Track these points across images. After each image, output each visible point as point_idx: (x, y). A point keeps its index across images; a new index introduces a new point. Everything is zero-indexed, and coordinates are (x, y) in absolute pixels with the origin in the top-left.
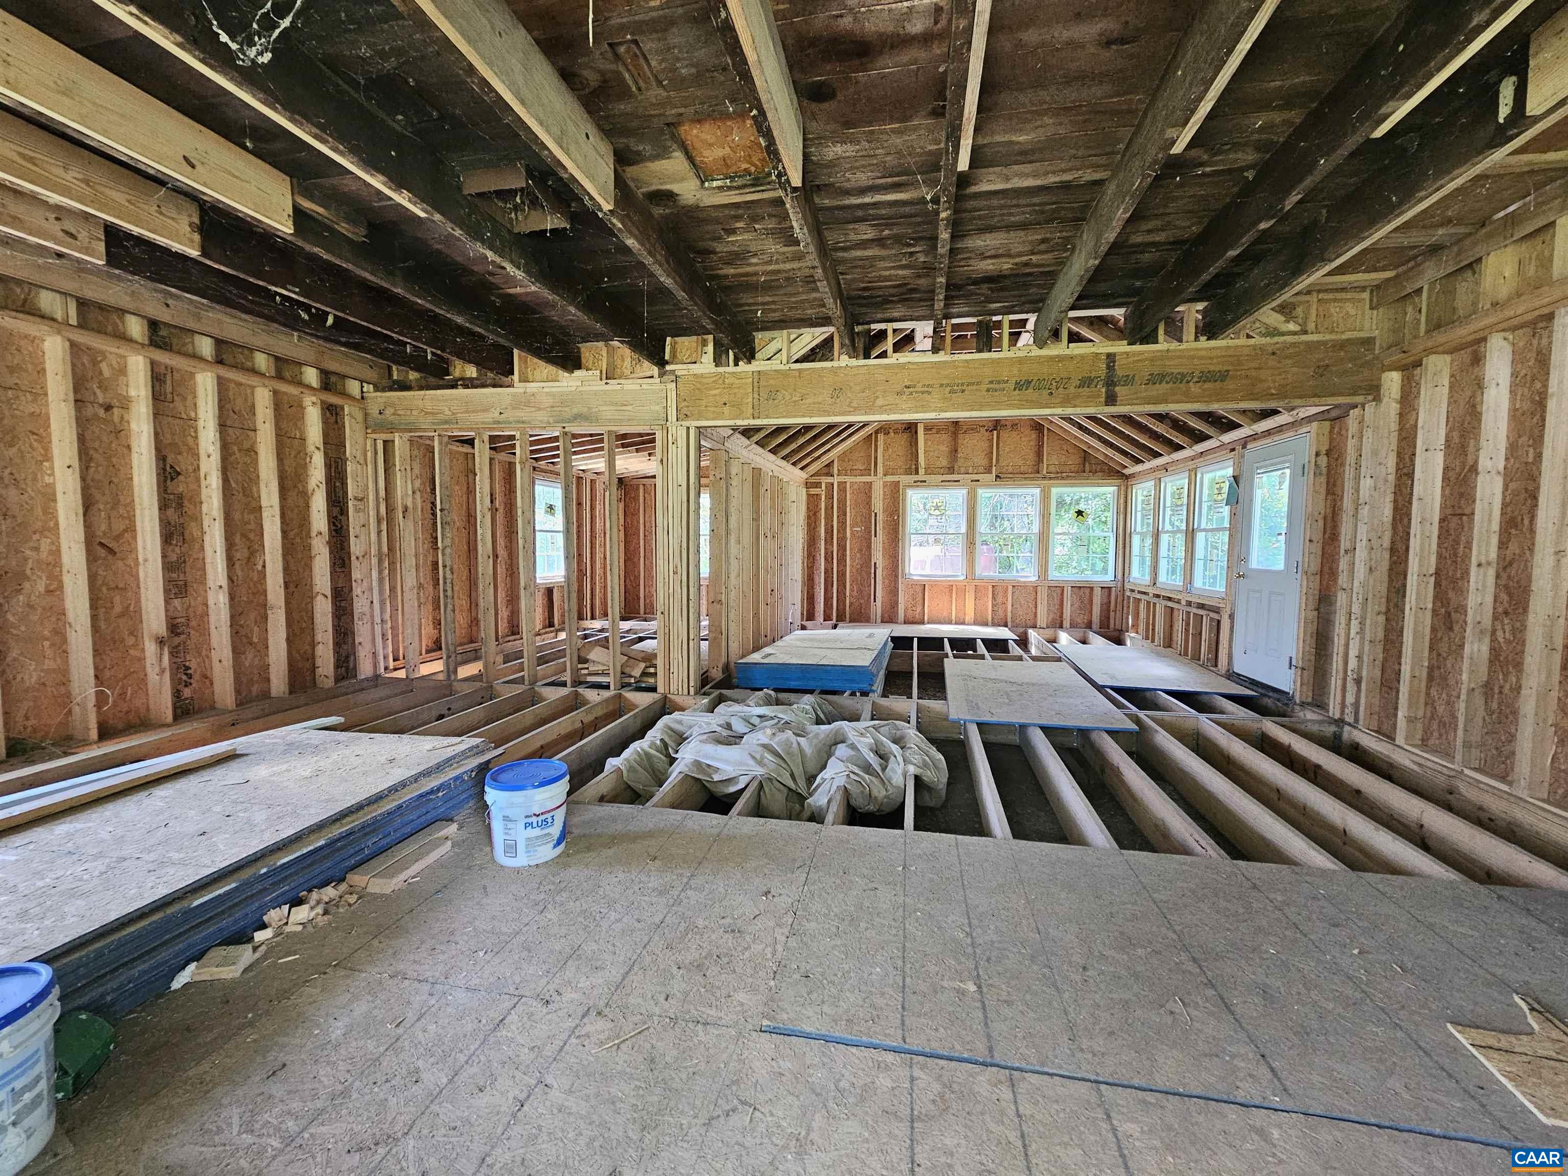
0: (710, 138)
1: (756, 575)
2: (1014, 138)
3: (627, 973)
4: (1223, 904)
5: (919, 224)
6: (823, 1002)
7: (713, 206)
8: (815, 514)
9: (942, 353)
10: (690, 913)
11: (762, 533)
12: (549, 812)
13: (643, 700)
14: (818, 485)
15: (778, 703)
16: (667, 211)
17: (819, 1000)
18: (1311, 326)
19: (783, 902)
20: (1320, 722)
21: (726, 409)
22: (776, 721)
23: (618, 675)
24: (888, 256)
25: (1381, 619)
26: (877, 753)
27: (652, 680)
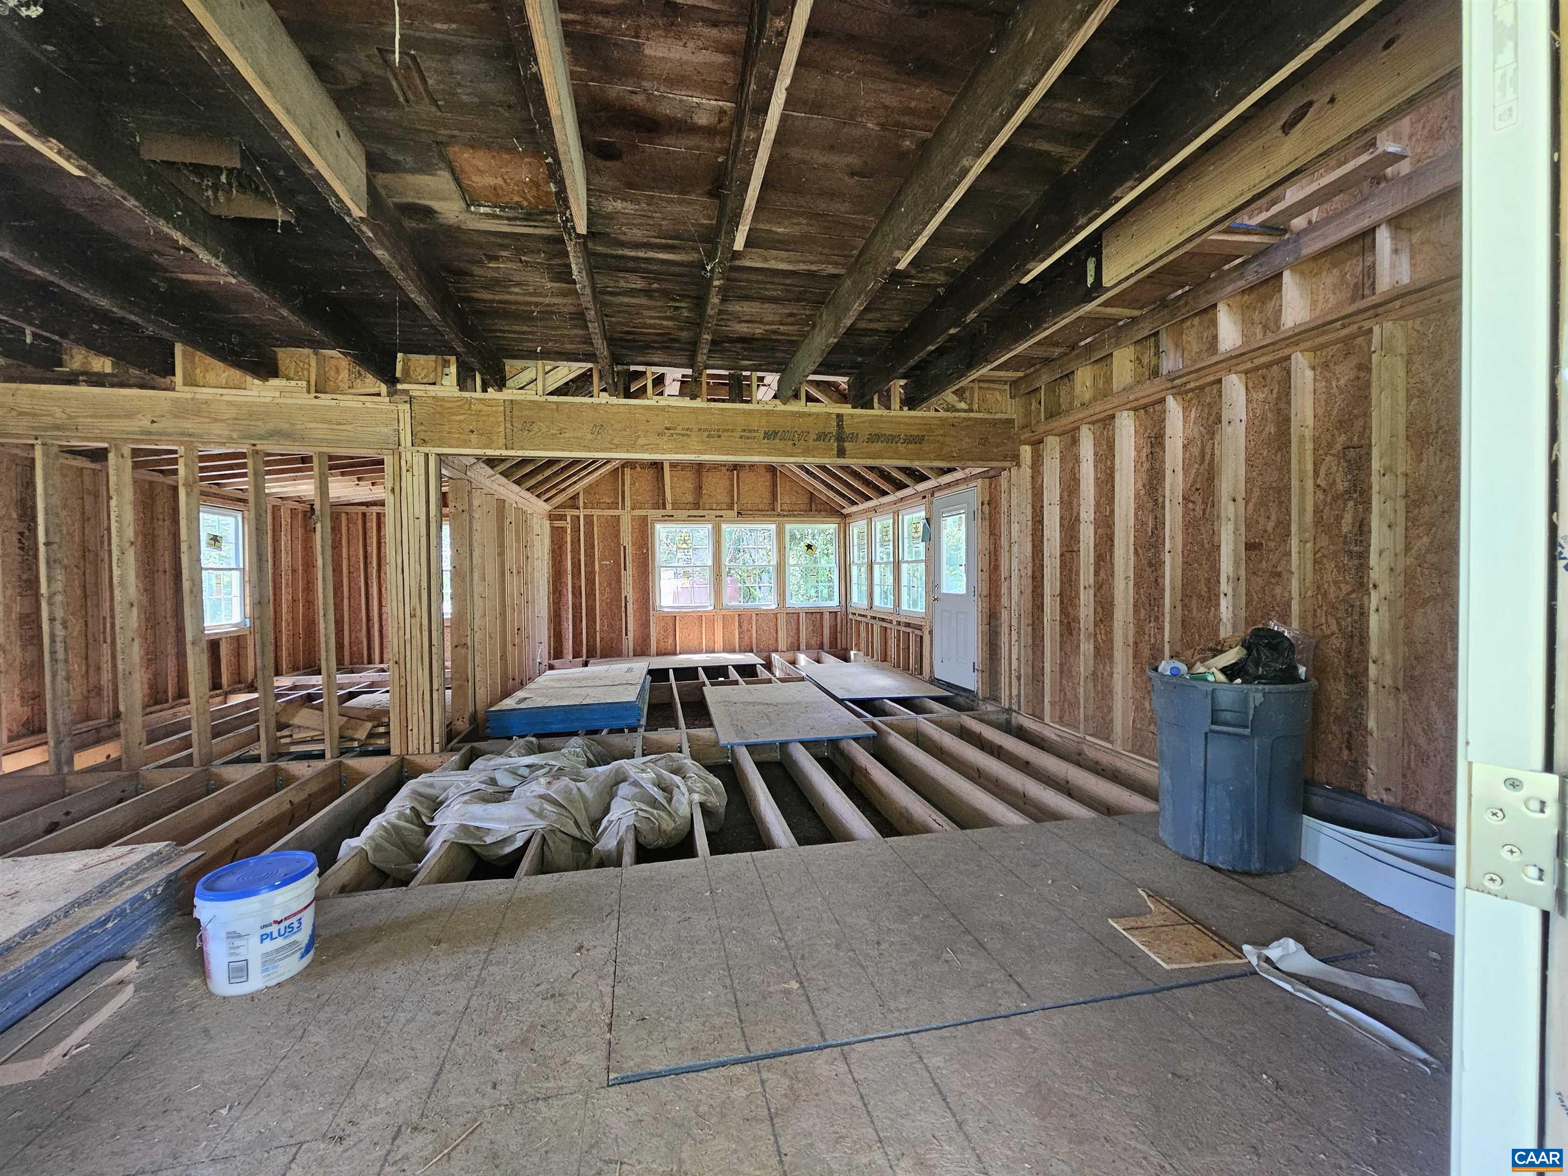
0: (480, 164)
1: (503, 614)
2: (774, 229)
3: (438, 1074)
4: (962, 867)
5: (685, 283)
6: (665, 1039)
7: (477, 231)
8: (560, 547)
9: (699, 400)
10: (497, 991)
11: (507, 567)
12: (295, 914)
13: (374, 766)
14: (563, 518)
15: (541, 750)
16: (422, 226)
17: (660, 1037)
18: (976, 407)
19: (600, 952)
20: (998, 712)
21: (473, 437)
22: (547, 769)
23: (336, 741)
24: (655, 307)
25: (1030, 629)
26: (659, 786)
27: (382, 742)
